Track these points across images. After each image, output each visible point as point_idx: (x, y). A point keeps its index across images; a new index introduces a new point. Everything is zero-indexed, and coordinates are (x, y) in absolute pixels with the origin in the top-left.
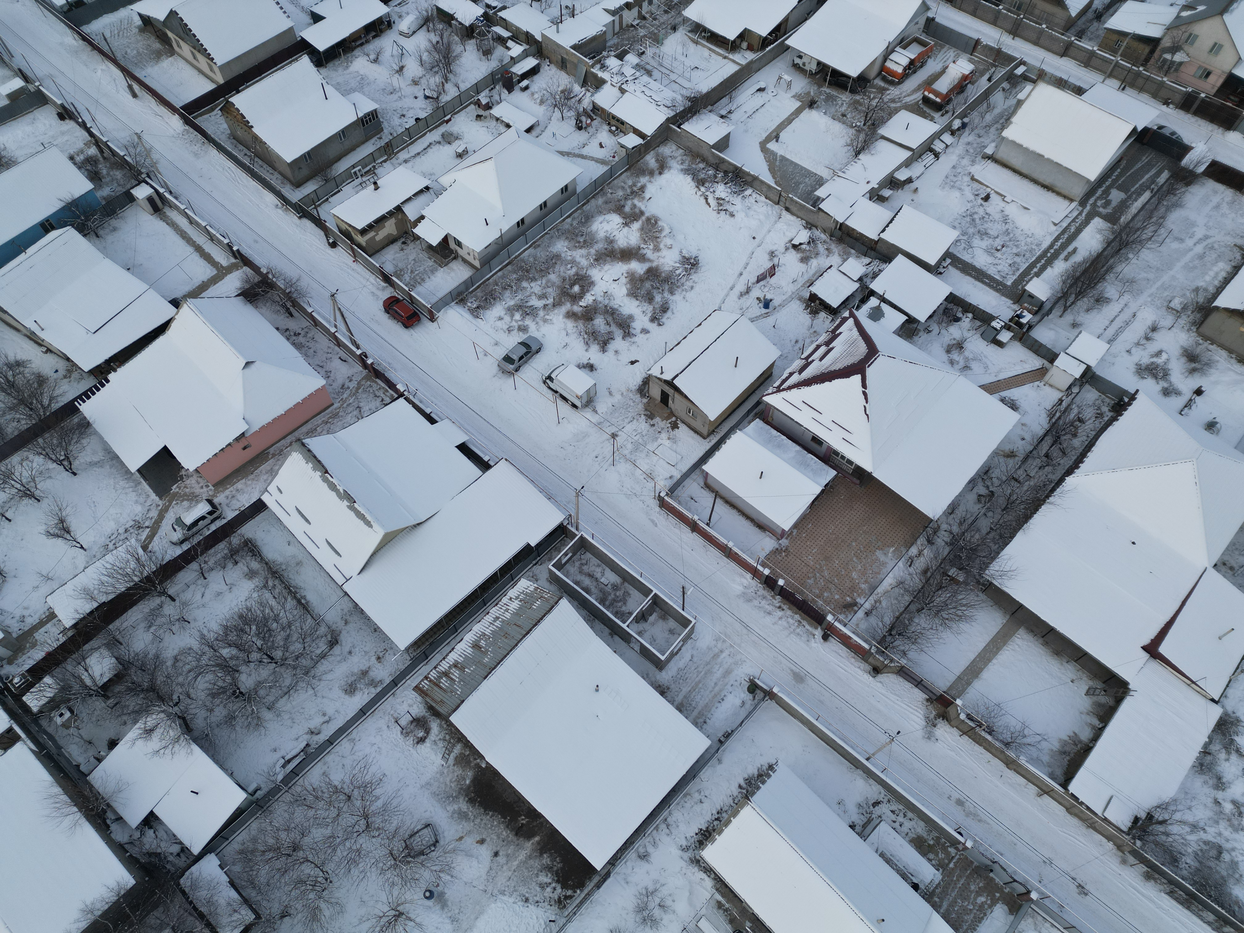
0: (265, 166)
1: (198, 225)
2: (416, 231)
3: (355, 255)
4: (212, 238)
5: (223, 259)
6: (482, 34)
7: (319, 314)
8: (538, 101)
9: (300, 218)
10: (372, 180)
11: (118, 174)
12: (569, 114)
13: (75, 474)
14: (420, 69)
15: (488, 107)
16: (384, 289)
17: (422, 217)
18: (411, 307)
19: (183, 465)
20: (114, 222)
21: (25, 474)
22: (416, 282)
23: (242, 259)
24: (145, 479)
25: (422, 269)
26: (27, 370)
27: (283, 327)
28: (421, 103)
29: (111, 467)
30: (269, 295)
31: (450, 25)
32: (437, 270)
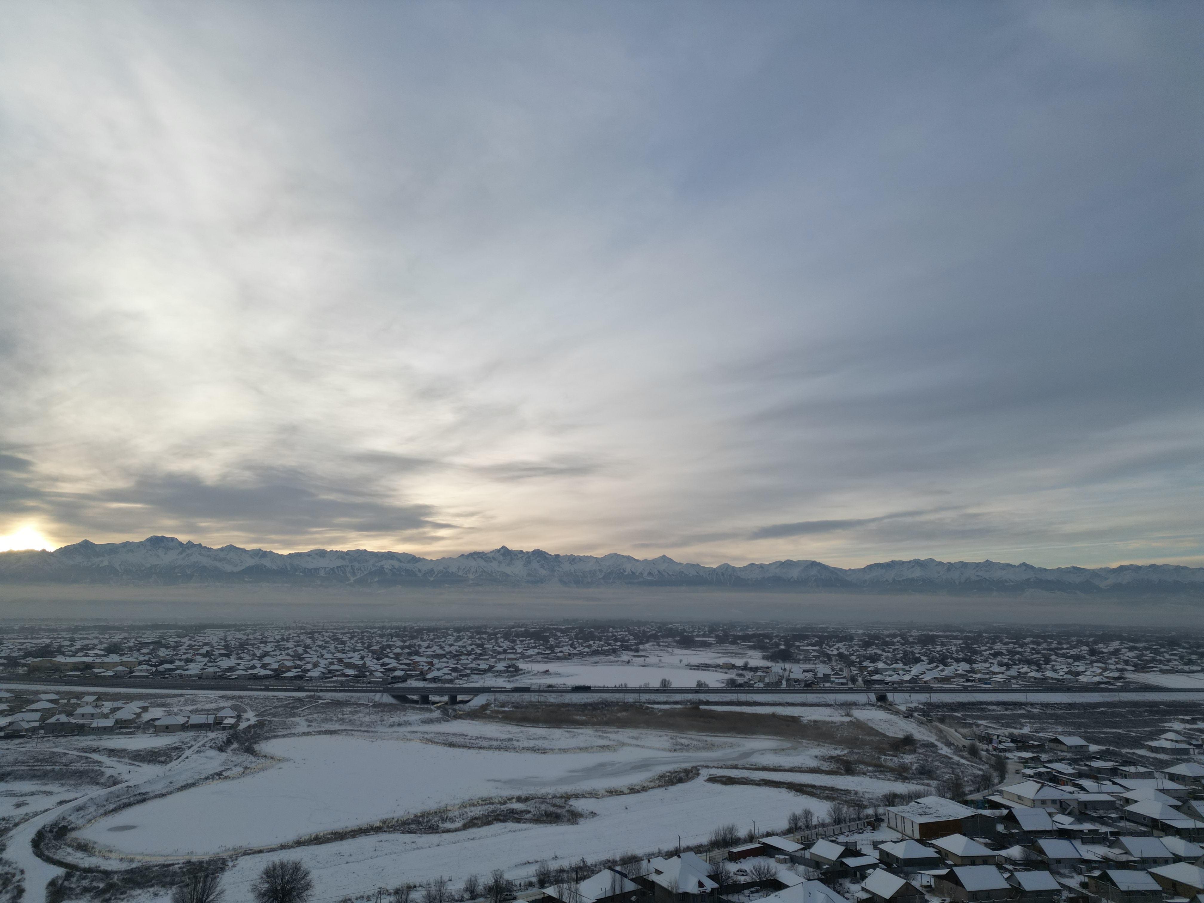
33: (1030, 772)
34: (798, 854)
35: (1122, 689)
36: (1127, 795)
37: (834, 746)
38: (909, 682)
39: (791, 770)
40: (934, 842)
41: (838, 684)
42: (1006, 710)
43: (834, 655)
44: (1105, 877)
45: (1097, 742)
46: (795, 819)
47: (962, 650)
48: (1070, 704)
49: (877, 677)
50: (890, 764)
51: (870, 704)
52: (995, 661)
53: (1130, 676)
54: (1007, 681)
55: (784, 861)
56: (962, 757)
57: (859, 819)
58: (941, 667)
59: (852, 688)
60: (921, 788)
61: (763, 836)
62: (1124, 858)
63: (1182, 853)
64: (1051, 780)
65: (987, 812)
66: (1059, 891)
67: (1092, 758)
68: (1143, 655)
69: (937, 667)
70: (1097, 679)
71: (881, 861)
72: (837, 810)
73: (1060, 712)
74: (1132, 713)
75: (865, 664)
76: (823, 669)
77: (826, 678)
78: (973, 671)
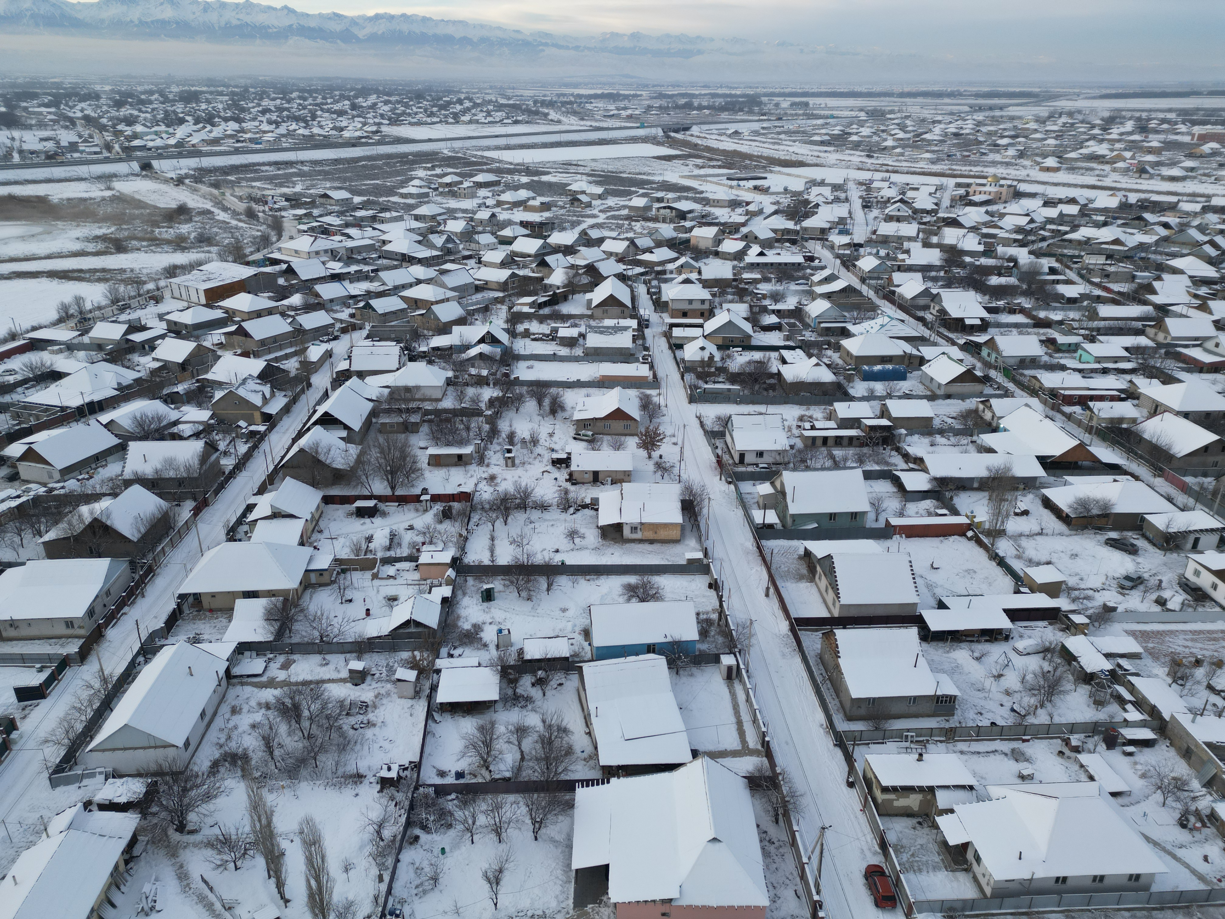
0: (832, 690)
1: (751, 705)
2: (939, 820)
3: (865, 805)
4: (755, 721)
5: (753, 741)
6: (1101, 686)
7: (801, 836)
8: (1140, 773)
9: (835, 745)
10: (919, 751)
11: (720, 640)
12: (1174, 804)
13: (536, 839)
14: (1019, 684)
15: (1076, 750)
16: (875, 853)
17: (952, 811)
18: (893, 889)
19: (610, 891)
20: (694, 670)
21: (508, 814)
22: (911, 867)
23: (767, 751)
24: (576, 883)
25: (924, 859)
26: (566, 739)
27: (763, 827)
28: (1005, 712)
29: (562, 852)
30: (770, 793)
31: (1070, 664)
32: (940, 870)
33: (304, 227)
34: (75, 341)
35: (379, 143)
36: (384, 237)
37: (97, 225)
38: (176, 146)
39: (49, 257)
40: (221, 304)
41: (90, 153)
42: (279, 169)
43: (78, 118)
44: (368, 306)
45: (359, 193)
46: (64, 308)
47: (229, 107)
48: (336, 160)
49: (136, 143)
50: (165, 236)
51: (133, 175)
52: (264, 119)
53: (385, 129)
54: (278, 139)
55: (61, 351)
56: (240, 220)
57: (140, 295)
58: (209, 127)
59: (108, 158)
60: (201, 256)
61: (28, 332)
62: (382, 288)
63: (422, 277)
64: (323, 233)
65: (268, 269)
66: (333, 324)
67: (356, 209)
68: (396, 109)
69: (204, 127)
70: (358, 134)
71: (170, 331)
72: (113, 291)
73: (327, 168)
74: (387, 164)
75: (120, 127)
76: (66, 137)
77: (73, 147)
78: (243, 131)
